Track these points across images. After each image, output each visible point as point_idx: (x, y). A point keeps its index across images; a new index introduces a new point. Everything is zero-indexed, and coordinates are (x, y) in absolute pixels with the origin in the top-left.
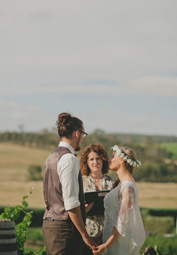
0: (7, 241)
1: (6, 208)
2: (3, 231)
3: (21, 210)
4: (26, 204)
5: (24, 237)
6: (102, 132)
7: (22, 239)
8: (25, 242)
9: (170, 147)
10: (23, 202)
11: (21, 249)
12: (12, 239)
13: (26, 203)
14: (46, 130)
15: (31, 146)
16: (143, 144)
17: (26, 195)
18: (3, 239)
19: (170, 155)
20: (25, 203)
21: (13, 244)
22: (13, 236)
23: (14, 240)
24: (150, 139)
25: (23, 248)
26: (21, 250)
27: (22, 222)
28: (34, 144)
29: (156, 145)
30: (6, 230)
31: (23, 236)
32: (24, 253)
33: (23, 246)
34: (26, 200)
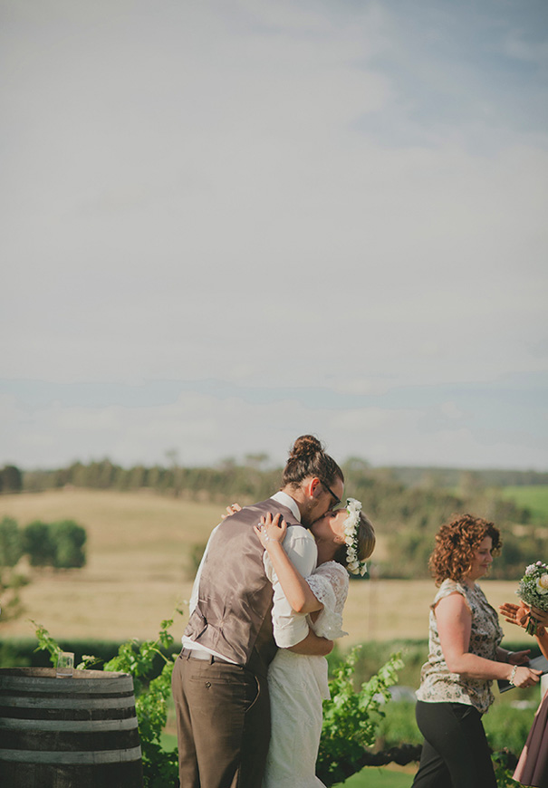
0: (114, 725)
1: (122, 646)
2: (105, 701)
3: (157, 654)
4: (169, 638)
5: (161, 714)
6: (364, 463)
7: (156, 718)
8: (164, 726)
9: (525, 497)
10: (161, 633)
11: (155, 741)
12: (127, 720)
13: (170, 636)
14: (230, 462)
15: (195, 500)
16: (460, 492)
17: (168, 619)
18: (105, 719)
19: (525, 516)
20: (167, 636)
21: (130, 731)
22: (131, 712)
23: (132, 723)
24: (477, 478)
25: (159, 741)
26: (154, 745)
27: (159, 678)
28: (187, 493)
29: (490, 494)
30: (111, 697)
31: (159, 712)
32: (161, 751)
33: (159, 734)
34: (170, 630)
